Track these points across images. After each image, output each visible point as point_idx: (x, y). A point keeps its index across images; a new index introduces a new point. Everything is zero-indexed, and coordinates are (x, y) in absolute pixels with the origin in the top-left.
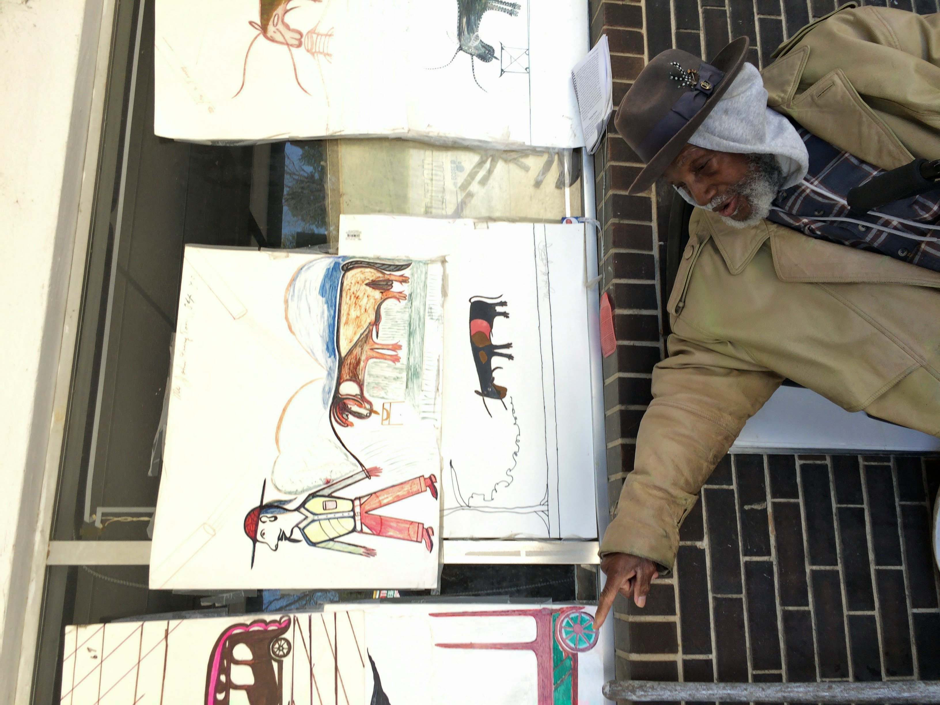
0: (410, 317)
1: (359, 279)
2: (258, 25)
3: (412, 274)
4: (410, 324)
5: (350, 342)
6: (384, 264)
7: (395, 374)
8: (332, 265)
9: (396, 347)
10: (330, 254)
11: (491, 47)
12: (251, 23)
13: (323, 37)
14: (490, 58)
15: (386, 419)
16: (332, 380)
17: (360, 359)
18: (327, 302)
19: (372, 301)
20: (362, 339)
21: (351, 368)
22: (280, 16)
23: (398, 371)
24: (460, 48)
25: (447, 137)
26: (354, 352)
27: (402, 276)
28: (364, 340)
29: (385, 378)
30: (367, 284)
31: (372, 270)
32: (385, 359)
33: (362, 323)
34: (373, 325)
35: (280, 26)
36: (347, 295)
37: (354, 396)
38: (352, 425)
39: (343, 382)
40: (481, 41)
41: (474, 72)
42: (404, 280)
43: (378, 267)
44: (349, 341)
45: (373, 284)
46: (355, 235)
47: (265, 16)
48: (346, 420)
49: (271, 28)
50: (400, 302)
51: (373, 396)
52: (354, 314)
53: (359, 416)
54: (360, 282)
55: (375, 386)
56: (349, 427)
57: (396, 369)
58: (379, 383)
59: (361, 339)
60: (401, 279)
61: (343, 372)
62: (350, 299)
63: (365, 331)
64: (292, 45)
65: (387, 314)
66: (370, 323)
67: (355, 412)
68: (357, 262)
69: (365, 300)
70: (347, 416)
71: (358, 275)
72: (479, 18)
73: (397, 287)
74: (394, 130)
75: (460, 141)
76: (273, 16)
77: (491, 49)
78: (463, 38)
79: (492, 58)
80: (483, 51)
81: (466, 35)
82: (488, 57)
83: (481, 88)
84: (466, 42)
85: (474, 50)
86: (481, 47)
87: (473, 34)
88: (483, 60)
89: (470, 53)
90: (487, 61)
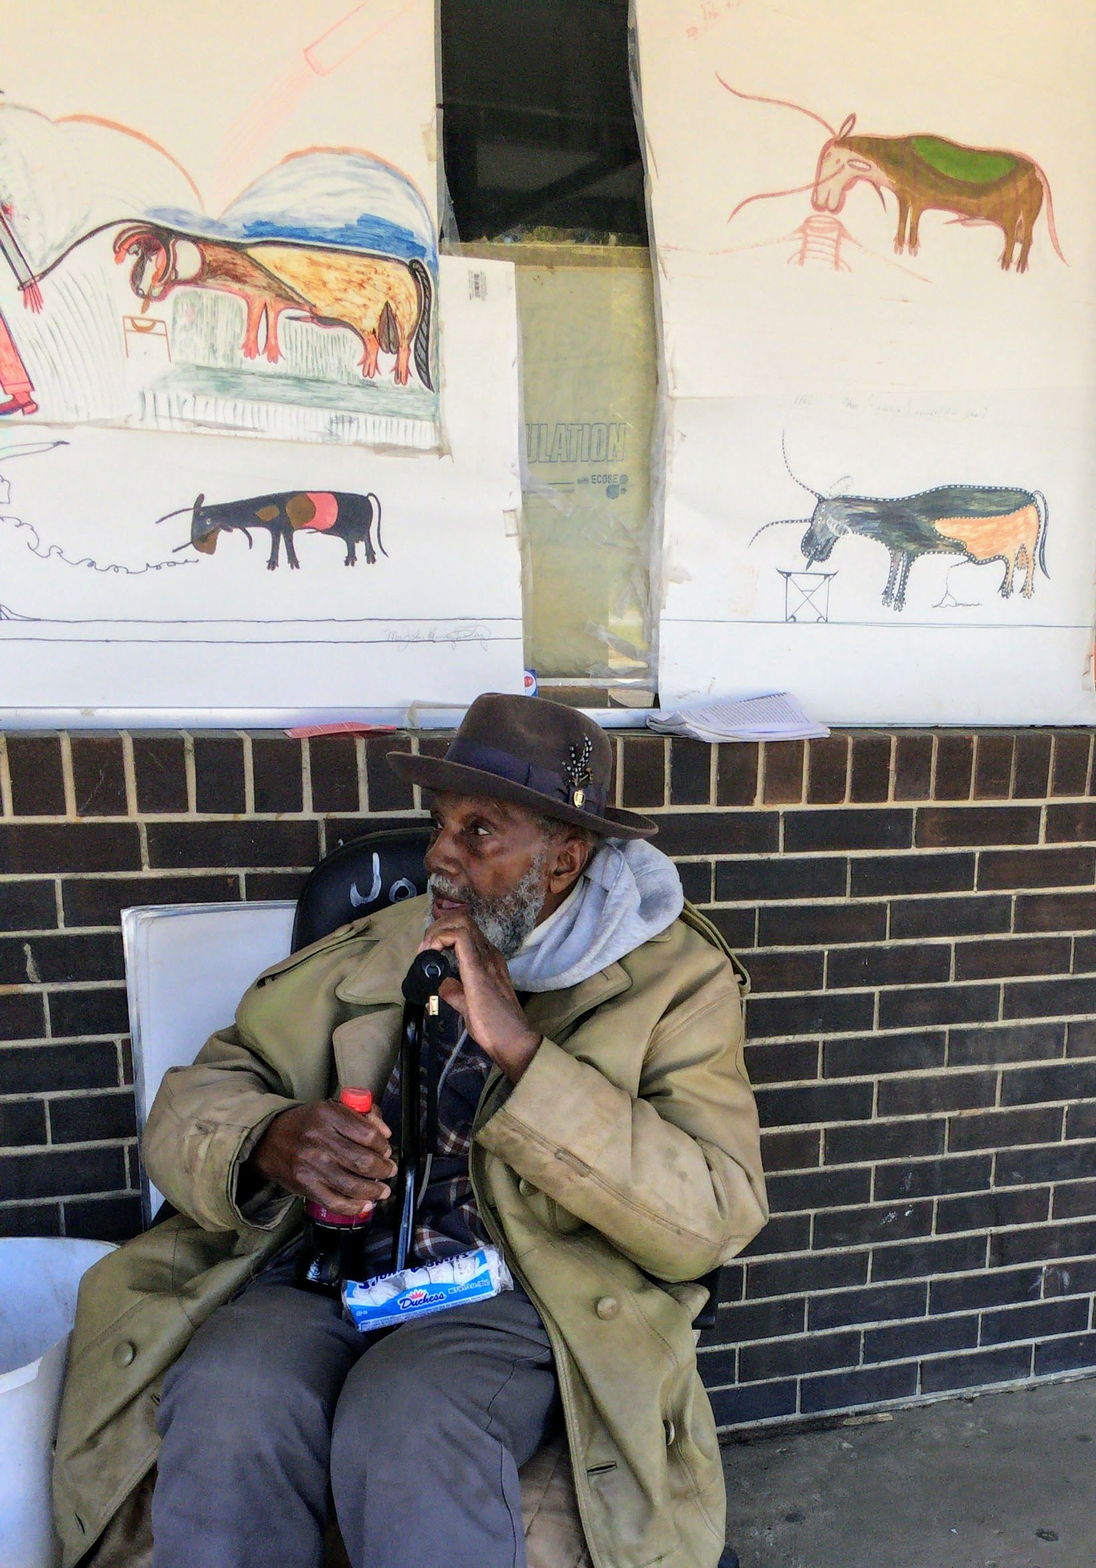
0: (332, 382)
1: (397, 291)
2: (849, 132)
3: (412, 392)
4: (317, 381)
5: (276, 267)
6: (427, 338)
7: (222, 348)
8: (420, 243)
9: (273, 353)
10: (440, 241)
11: (828, 556)
12: (853, 118)
13: (833, 251)
14: (810, 554)
15: (134, 325)
16: (201, 228)
17: (245, 282)
18: (349, 228)
19: (358, 313)
20: (285, 290)
21: (226, 266)
22: (866, 174)
23: (229, 352)
24: (821, 500)
25: (664, 468)
26: (257, 273)
27: (408, 371)
28: (283, 293)
29: (213, 328)
30: (387, 304)
31: (414, 317)
32: (248, 331)
33: (315, 292)
34: (311, 311)
35: (849, 172)
36: (366, 266)
37: (174, 267)
38: (119, 259)
39: (198, 247)
40: (837, 538)
41: (782, 522)
42: (400, 375)
43: (420, 326)
44: (278, 266)
45: (388, 318)
46: (478, 286)
47: (865, 146)
48: (128, 250)
49: (844, 154)
50: (359, 365)
51: (175, 303)
52: (330, 276)
53: (137, 275)
54: (391, 293)
55: (196, 309)
56: (113, 255)
57: (232, 350)
58: (202, 315)
59: (284, 287)
60: (403, 370)
61: (218, 250)
62: (358, 272)
63: (300, 296)
64: (816, 191)
65: (335, 340)
66: (315, 306)
67: (143, 268)
68: (427, 288)
69: (359, 300)
70: (136, 253)
71: (403, 289)
72: (877, 536)
73: (387, 360)
74: (672, 370)
75: (659, 492)
76: (867, 161)
77: (823, 555)
78: (839, 506)
79: (809, 556)
80: (820, 540)
81: (846, 511)
82: (810, 549)
83: (756, 533)
84: (832, 511)
85: (820, 524)
86: (826, 537)
87: (849, 524)
88: (804, 540)
89: (814, 517)
90: (803, 548)
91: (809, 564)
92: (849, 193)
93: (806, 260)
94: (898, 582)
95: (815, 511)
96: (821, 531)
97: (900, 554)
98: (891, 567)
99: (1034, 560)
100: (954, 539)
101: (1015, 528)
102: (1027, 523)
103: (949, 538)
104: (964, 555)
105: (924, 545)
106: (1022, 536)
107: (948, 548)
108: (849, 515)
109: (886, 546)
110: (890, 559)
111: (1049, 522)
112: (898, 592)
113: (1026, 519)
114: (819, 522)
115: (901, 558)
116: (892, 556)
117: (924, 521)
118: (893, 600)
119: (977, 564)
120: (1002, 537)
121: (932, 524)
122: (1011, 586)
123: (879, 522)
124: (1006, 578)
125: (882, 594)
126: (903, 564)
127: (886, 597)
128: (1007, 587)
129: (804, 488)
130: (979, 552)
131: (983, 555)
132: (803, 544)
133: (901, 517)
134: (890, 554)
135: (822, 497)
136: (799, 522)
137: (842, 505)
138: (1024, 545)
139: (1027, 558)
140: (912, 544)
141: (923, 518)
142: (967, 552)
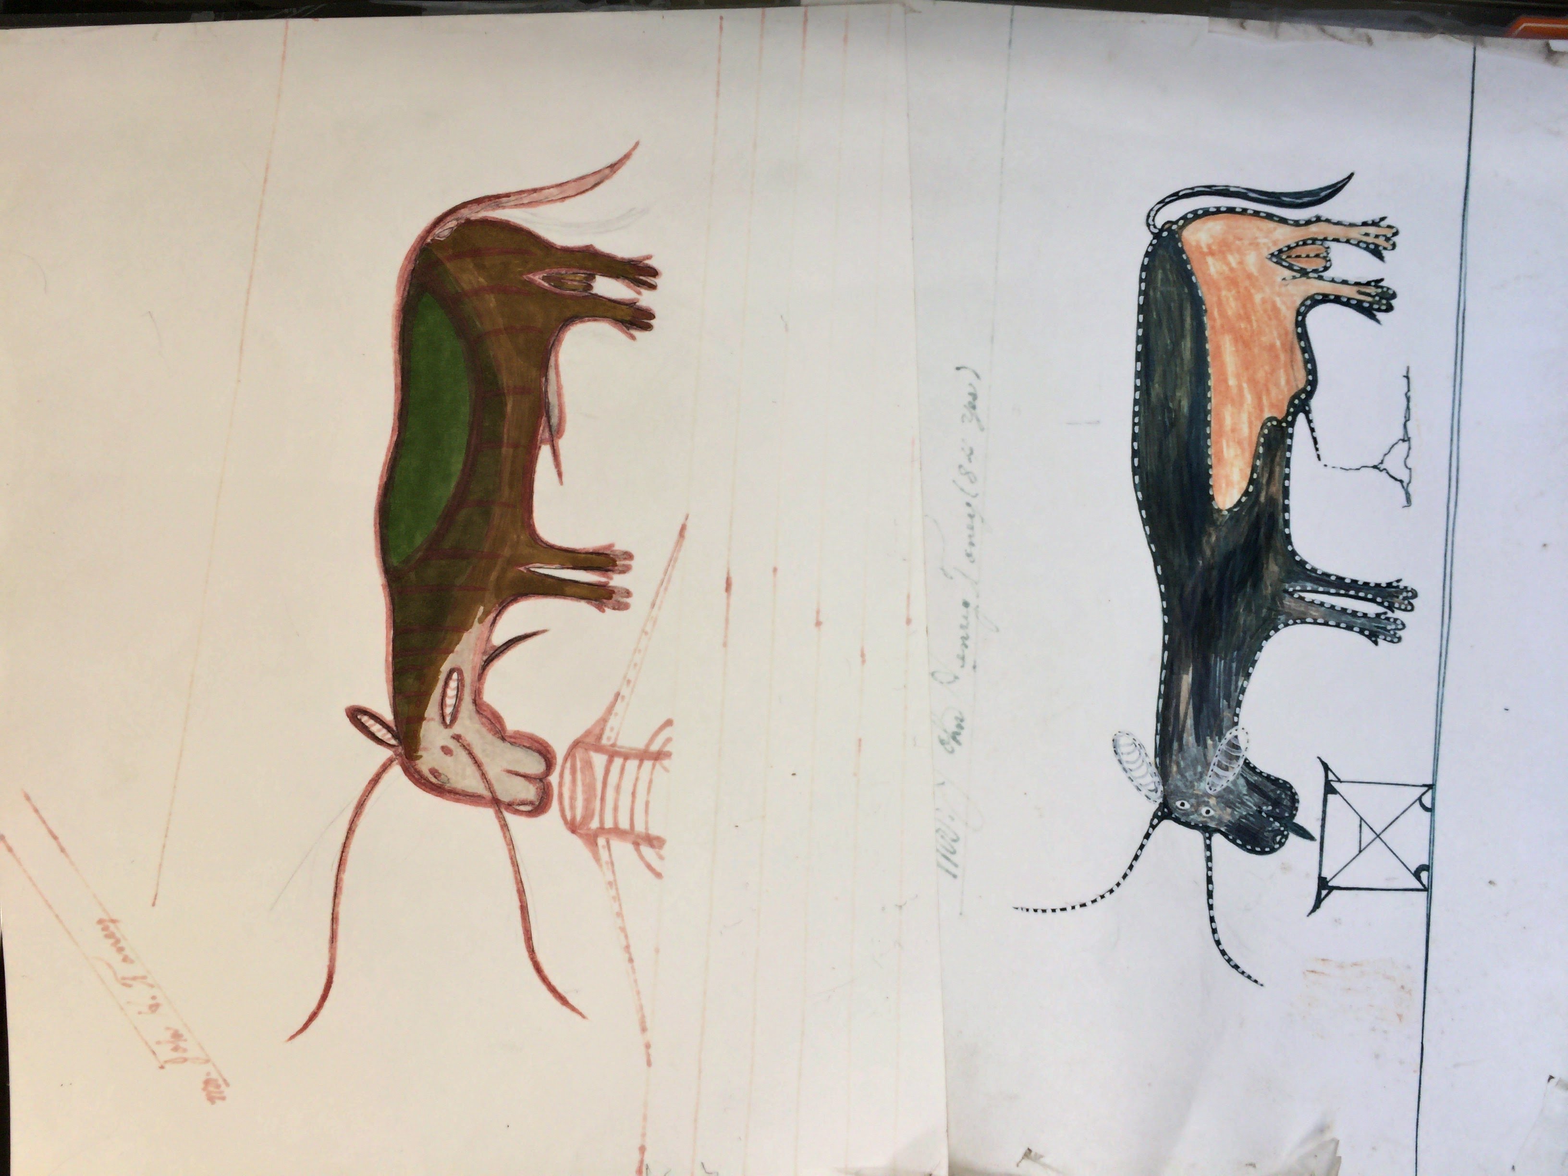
2: (384, 724)
22: (469, 678)
35: (468, 724)
49: (431, 734)
64: (511, 806)
72: (1247, 666)
76: (442, 677)
77: (1283, 796)
78: (1178, 764)
79: (1285, 833)
80: (1250, 807)
81: (1190, 745)
82: (1269, 831)
83: (1234, 970)
84: (1187, 780)
85: (1217, 809)
86: (1245, 792)
87: (1217, 738)
88: (1249, 847)
89: (1201, 825)
90: (1267, 849)
91: (1304, 834)
92: (512, 725)
93: (654, 831)
94: (1351, 604)
95: (1187, 825)
96: (1229, 804)
97: (1287, 601)
98: (1315, 623)
99: (1308, 223)
100: (1256, 456)
102: (1222, 248)
103: (1254, 469)
104: (1292, 424)
105: (1269, 537)
107: (1277, 469)
108: (1197, 740)
111: (1219, 180)
112: (1373, 600)
113: (1214, 247)
114: (1212, 813)
115: (1296, 596)
116: (1291, 622)
117: (1213, 539)
118: (1390, 614)
119: (1313, 383)
120: (1253, 318)
121: (1223, 515)
122: (1368, 284)
123: (1216, 657)
124: (1349, 299)
125: (1376, 643)
126: (1309, 588)
127: (1384, 634)
128: (1369, 295)
129: (1143, 850)
130: (1288, 382)
131: (1295, 368)
132: (1258, 849)
133: (1206, 601)
134: (1286, 625)
135: (1158, 810)
136: (1211, 861)
137: (1176, 756)
138: (1272, 255)
139: (1305, 243)
140: (1267, 568)
141: (1208, 542)
142: (1288, 413)
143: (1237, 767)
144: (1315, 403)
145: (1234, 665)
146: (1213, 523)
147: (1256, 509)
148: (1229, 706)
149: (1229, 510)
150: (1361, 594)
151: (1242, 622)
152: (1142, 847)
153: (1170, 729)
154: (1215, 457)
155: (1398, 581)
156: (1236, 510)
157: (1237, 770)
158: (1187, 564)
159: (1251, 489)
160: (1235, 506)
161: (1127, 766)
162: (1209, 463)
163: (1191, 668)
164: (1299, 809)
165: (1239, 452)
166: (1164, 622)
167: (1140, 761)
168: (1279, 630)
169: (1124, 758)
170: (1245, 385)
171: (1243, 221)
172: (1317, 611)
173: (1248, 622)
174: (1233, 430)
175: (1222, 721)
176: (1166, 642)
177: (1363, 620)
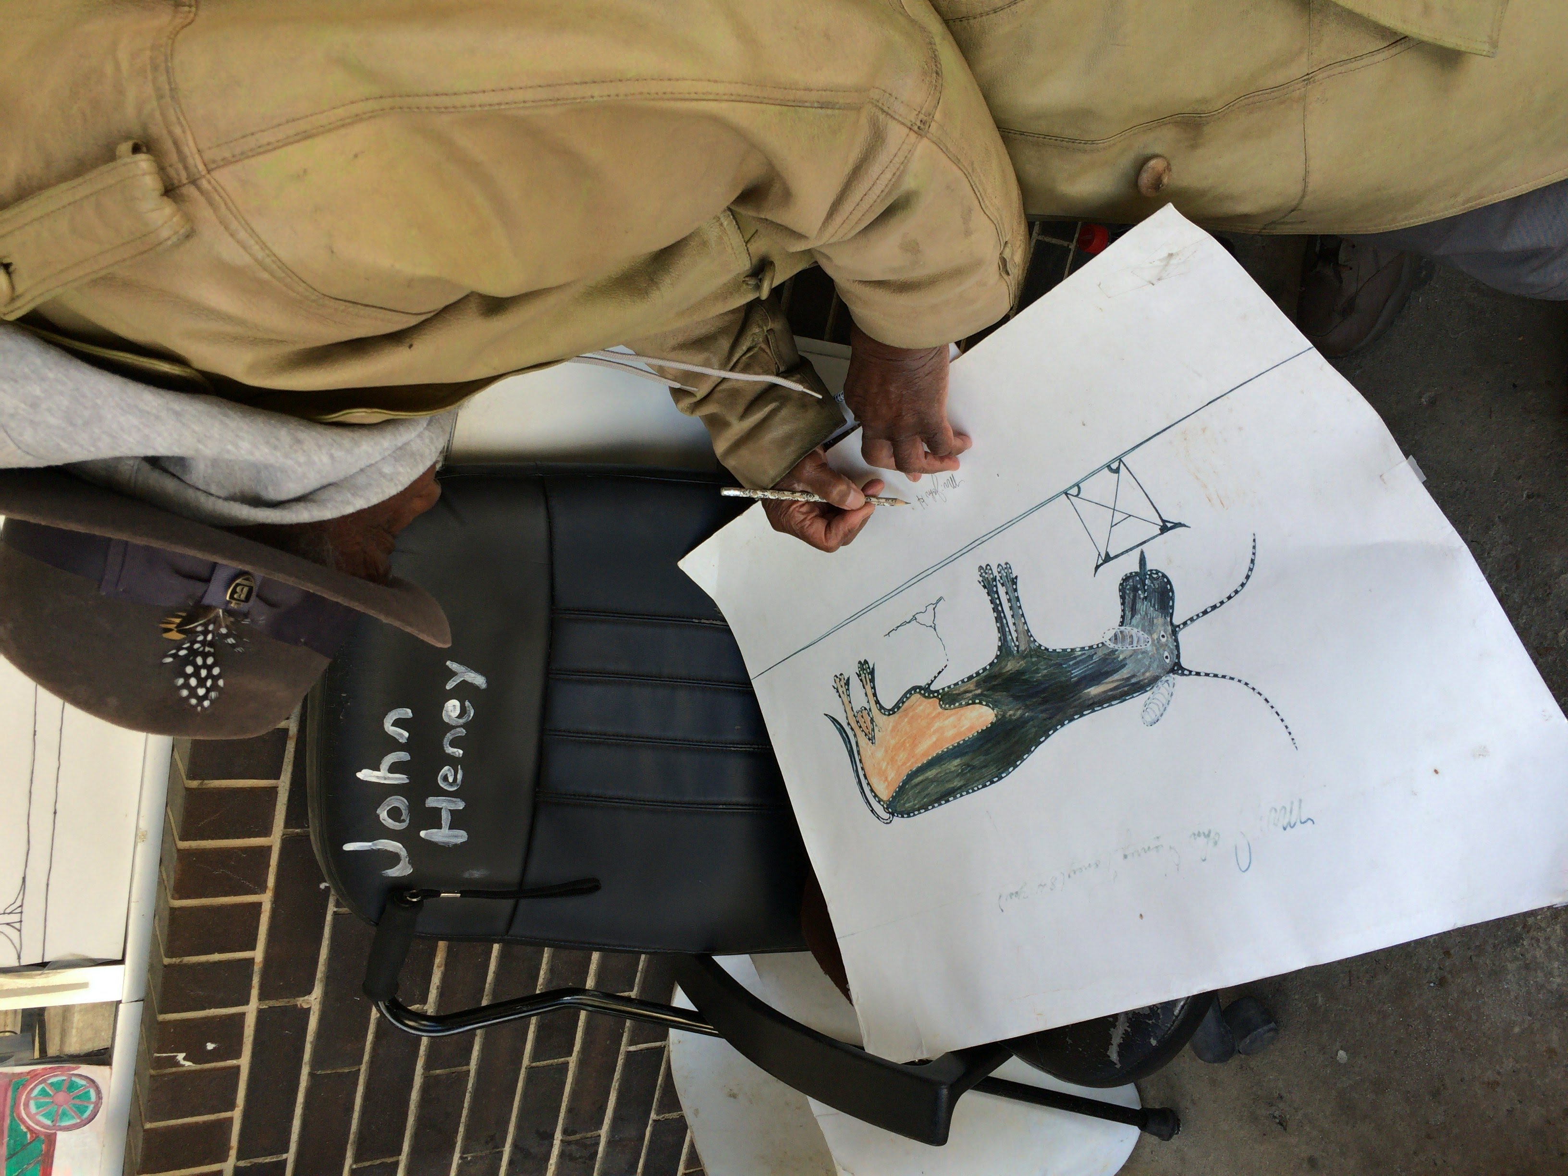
14: (1153, 578)
77: (1128, 587)
78: (1144, 673)
79: (1149, 573)
80: (1146, 606)
81: (1129, 670)
82: (1154, 585)
83: (1256, 562)
84: (1150, 661)
85: (1158, 631)
86: (1139, 616)
87: (1116, 653)
88: (1171, 594)
89: (1173, 637)
90: (1166, 580)
91: (1142, 561)
94: (1006, 606)
95: (1177, 647)
96: (1151, 622)
97: (1022, 648)
98: (1025, 623)
99: (852, 729)
100: (961, 706)
101: (893, 760)
102: (882, 774)
103: (967, 704)
104: (937, 691)
105: (996, 677)
106: (880, 754)
107: (962, 689)
108: (1124, 666)
109: (1047, 649)
110: (1033, 632)
112: (997, 592)
113: (884, 779)
114: (1162, 633)
115: (1017, 643)
116: (1032, 639)
117: (1011, 712)
118: (998, 578)
119: (914, 688)
120: (902, 740)
121: (998, 713)
122: (861, 680)
123: (1073, 678)
124: (872, 688)
125: (1016, 577)
126: (1010, 637)
127: (1010, 576)
128: (865, 677)
129: (1208, 672)
130: (920, 705)
131: (912, 704)
132: (1169, 586)
133: (1045, 701)
134: (1035, 641)
135: (1178, 674)
136: (1193, 617)
137: (1139, 677)
138: (872, 743)
139: (860, 727)
140: (1011, 670)
141: (1014, 715)
142: (934, 697)
143: (1127, 629)
144: (923, 684)
145: (1071, 663)
146: (1003, 716)
147: (985, 693)
148: (1096, 653)
149: (993, 709)
150: (998, 602)
151: (1046, 671)
152: (1207, 675)
153: (1126, 689)
154: (971, 732)
155: (980, 583)
156: (991, 705)
157: (1129, 628)
158: (1031, 723)
159: (977, 701)
160: (990, 707)
161: (1162, 709)
162: (976, 733)
163: (1086, 691)
164: (1130, 571)
165: (963, 718)
166: (1068, 723)
167: (1154, 701)
168: (1039, 644)
169: (1158, 714)
170: (932, 730)
171: (866, 769)
172: (1019, 624)
173: (1044, 667)
174: (955, 727)
175: (1105, 654)
176: (1079, 716)
177: (1010, 593)
